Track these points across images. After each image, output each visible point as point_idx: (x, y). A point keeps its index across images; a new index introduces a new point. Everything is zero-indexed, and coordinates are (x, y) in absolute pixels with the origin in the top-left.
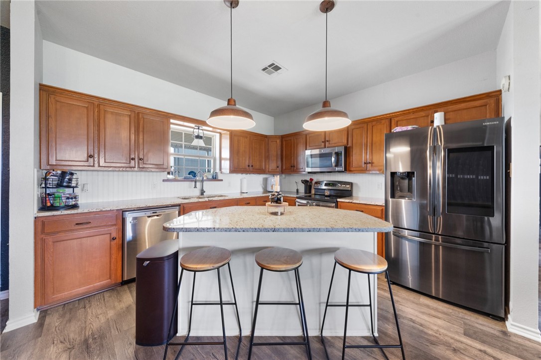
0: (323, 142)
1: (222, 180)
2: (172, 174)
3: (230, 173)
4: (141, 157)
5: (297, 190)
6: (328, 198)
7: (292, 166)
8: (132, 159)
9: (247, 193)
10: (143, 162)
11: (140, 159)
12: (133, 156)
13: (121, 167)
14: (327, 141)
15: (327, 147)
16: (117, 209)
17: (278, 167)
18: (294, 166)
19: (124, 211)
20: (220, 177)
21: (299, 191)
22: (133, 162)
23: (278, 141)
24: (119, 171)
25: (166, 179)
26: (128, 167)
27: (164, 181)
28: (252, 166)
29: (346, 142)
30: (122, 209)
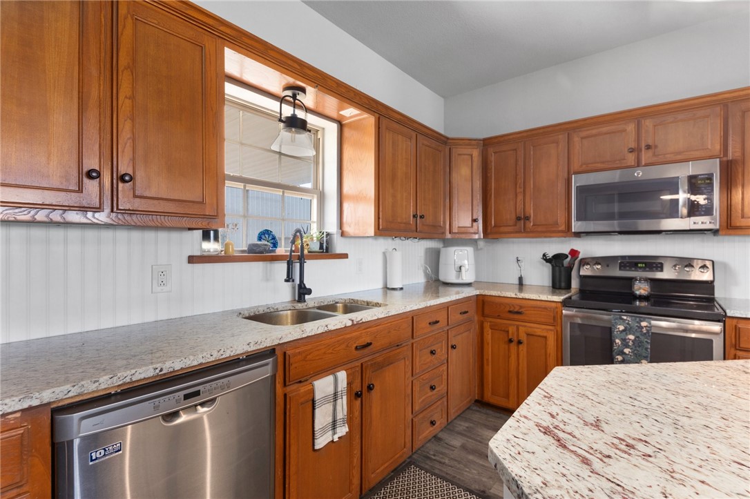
0: (631, 151)
1: (345, 256)
2: (216, 239)
3: (375, 234)
4: (124, 168)
5: (521, 279)
6: (644, 304)
7: (519, 219)
8: (89, 175)
9: (402, 289)
10: (134, 189)
11: (122, 179)
12: (91, 163)
13: (42, 206)
14: (648, 147)
15: (646, 165)
16: (25, 405)
17: (474, 221)
18: (527, 218)
19: (59, 411)
20: (339, 246)
21: (526, 282)
22: (91, 186)
23: (476, 153)
24: (33, 223)
25: (198, 254)
26: (70, 208)
27: (192, 260)
28: (421, 217)
29: (718, 147)
30: (49, 404)
